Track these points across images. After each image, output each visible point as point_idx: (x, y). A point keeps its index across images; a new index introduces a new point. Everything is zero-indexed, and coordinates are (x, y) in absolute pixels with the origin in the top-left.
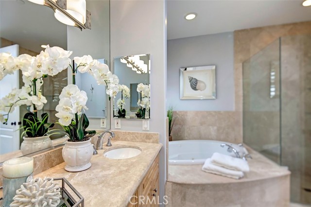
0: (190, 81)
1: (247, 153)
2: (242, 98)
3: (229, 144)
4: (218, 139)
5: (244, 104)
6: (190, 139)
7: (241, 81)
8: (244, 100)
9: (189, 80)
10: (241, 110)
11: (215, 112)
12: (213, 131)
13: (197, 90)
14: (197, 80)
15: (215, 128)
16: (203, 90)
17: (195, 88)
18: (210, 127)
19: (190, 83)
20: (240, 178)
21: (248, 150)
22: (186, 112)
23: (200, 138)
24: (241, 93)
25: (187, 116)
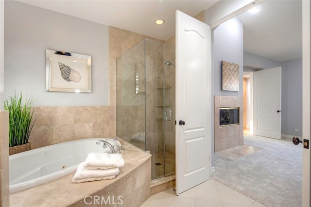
0: (61, 69)
1: (120, 145)
2: (115, 93)
3: (105, 140)
4: (94, 136)
5: (117, 99)
6: (61, 142)
7: (115, 76)
8: (117, 94)
9: (59, 68)
10: (115, 105)
11: (91, 107)
12: (88, 128)
13: (70, 81)
14: (70, 69)
15: (91, 124)
16: (78, 82)
17: (67, 79)
18: (86, 124)
19: (60, 71)
20: (116, 176)
21: (121, 142)
22: (55, 108)
23: (74, 138)
24: (115, 88)
25: (56, 112)
